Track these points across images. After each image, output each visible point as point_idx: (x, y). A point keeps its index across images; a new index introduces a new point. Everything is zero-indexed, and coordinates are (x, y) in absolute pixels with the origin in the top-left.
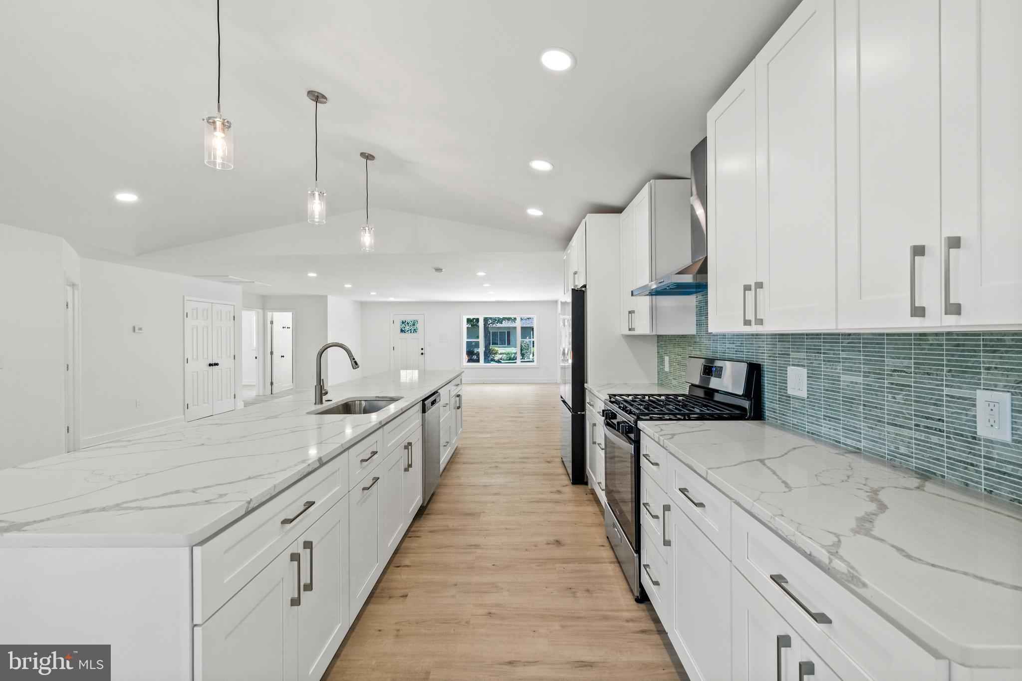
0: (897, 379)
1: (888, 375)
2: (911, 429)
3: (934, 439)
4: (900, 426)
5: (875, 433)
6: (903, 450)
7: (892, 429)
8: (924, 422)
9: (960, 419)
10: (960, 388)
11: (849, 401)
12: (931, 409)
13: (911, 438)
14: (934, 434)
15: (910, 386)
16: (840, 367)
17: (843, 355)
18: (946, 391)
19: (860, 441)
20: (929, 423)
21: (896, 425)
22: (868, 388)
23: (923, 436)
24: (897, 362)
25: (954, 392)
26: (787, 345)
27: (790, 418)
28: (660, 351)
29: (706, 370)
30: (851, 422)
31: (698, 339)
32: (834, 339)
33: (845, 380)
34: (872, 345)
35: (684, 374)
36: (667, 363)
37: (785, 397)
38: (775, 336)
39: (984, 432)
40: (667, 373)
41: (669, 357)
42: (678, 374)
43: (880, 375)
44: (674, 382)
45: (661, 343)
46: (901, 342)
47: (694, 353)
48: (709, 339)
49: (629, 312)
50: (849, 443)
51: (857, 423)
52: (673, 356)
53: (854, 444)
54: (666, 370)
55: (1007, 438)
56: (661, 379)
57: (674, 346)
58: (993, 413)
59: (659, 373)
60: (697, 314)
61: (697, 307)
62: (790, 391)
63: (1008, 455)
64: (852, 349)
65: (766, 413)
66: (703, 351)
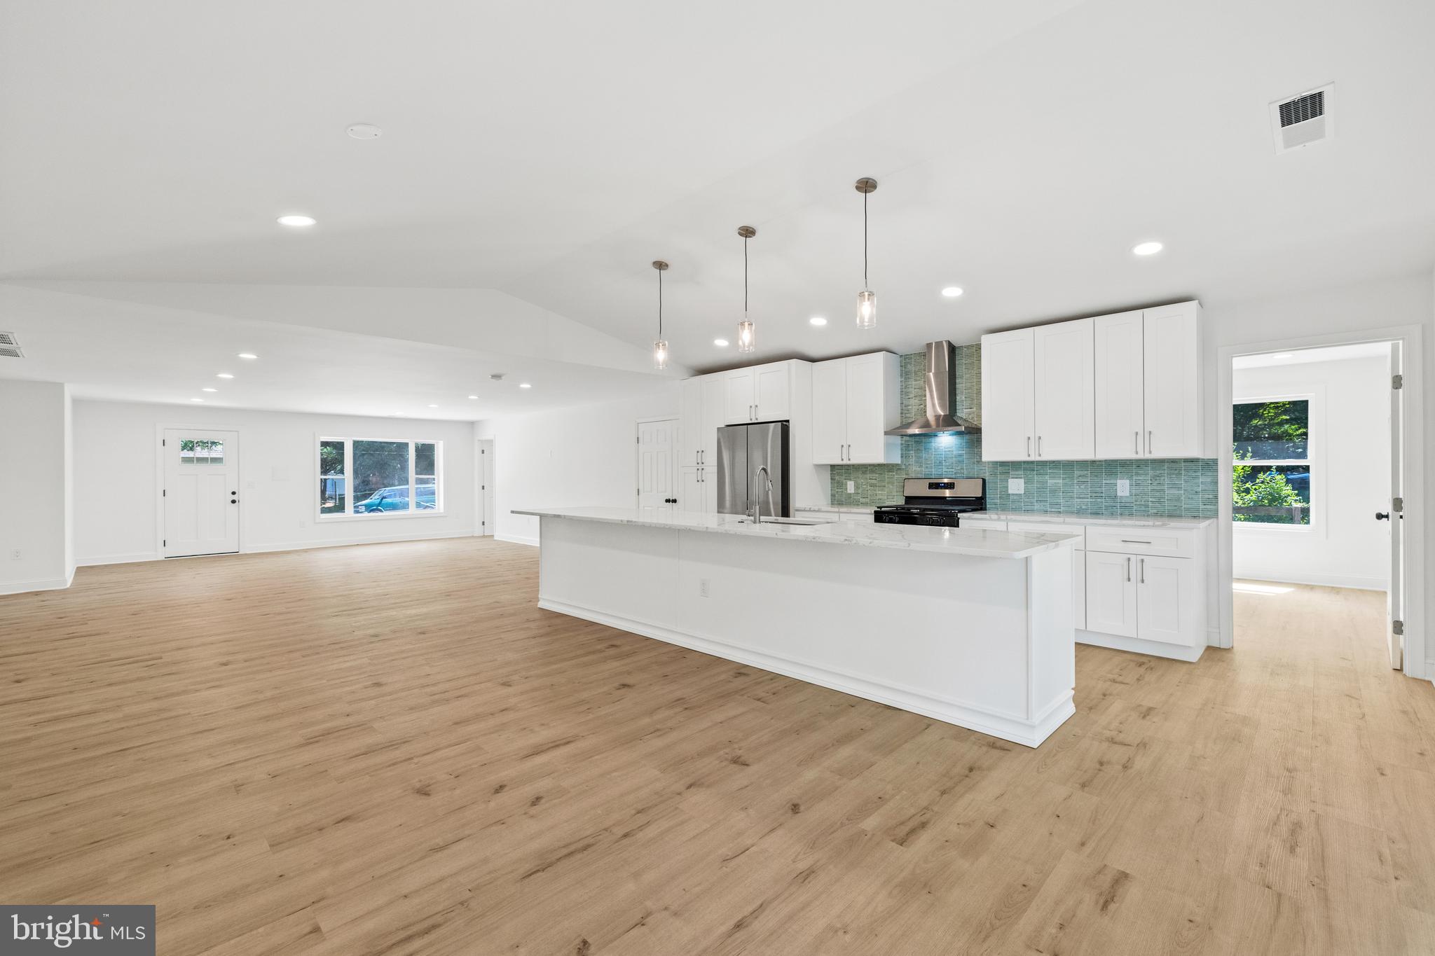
0: (1081, 479)
1: (1076, 478)
2: (1088, 498)
3: (1099, 500)
4: (1083, 498)
5: (1069, 503)
6: (1084, 507)
7: (1079, 500)
8: (1095, 495)
9: (1110, 491)
10: (1110, 480)
11: (1054, 492)
12: (1098, 489)
13: (1088, 502)
14: (1098, 498)
15: (1088, 481)
16: (1047, 477)
17: (1049, 471)
18: (1104, 482)
19: (1060, 508)
20: (1097, 495)
21: (1080, 498)
22: (1065, 485)
23: (1094, 500)
24: (1081, 472)
25: (1108, 482)
26: (1007, 468)
27: (1010, 505)
28: (837, 478)
29: (932, 486)
30: (1055, 501)
31: (904, 467)
32: (1043, 464)
33: (1050, 482)
34: (1068, 466)
35: (880, 492)
36: (850, 487)
37: (1006, 496)
38: (996, 463)
39: (1119, 494)
40: (850, 494)
41: (855, 482)
42: (870, 493)
43: (1072, 478)
44: (864, 499)
45: (839, 471)
46: (1083, 464)
47: (898, 477)
48: (921, 466)
49: (842, 446)
50: (1053, 510)
51: (1059, 501)
52: (862, 481)
53: (1056, 510)
54: (849, 492)
55: (1128, 495)
56: (839, 500)
57: (864, 473)
58: (1123, 487)
59: (833, 496)
60: (902, 450)
61: (902, 444)
62: (1010, 492)
63: (1128, 500)
64: (1056, 468)
65: (988, 506)
66: (911, 475)
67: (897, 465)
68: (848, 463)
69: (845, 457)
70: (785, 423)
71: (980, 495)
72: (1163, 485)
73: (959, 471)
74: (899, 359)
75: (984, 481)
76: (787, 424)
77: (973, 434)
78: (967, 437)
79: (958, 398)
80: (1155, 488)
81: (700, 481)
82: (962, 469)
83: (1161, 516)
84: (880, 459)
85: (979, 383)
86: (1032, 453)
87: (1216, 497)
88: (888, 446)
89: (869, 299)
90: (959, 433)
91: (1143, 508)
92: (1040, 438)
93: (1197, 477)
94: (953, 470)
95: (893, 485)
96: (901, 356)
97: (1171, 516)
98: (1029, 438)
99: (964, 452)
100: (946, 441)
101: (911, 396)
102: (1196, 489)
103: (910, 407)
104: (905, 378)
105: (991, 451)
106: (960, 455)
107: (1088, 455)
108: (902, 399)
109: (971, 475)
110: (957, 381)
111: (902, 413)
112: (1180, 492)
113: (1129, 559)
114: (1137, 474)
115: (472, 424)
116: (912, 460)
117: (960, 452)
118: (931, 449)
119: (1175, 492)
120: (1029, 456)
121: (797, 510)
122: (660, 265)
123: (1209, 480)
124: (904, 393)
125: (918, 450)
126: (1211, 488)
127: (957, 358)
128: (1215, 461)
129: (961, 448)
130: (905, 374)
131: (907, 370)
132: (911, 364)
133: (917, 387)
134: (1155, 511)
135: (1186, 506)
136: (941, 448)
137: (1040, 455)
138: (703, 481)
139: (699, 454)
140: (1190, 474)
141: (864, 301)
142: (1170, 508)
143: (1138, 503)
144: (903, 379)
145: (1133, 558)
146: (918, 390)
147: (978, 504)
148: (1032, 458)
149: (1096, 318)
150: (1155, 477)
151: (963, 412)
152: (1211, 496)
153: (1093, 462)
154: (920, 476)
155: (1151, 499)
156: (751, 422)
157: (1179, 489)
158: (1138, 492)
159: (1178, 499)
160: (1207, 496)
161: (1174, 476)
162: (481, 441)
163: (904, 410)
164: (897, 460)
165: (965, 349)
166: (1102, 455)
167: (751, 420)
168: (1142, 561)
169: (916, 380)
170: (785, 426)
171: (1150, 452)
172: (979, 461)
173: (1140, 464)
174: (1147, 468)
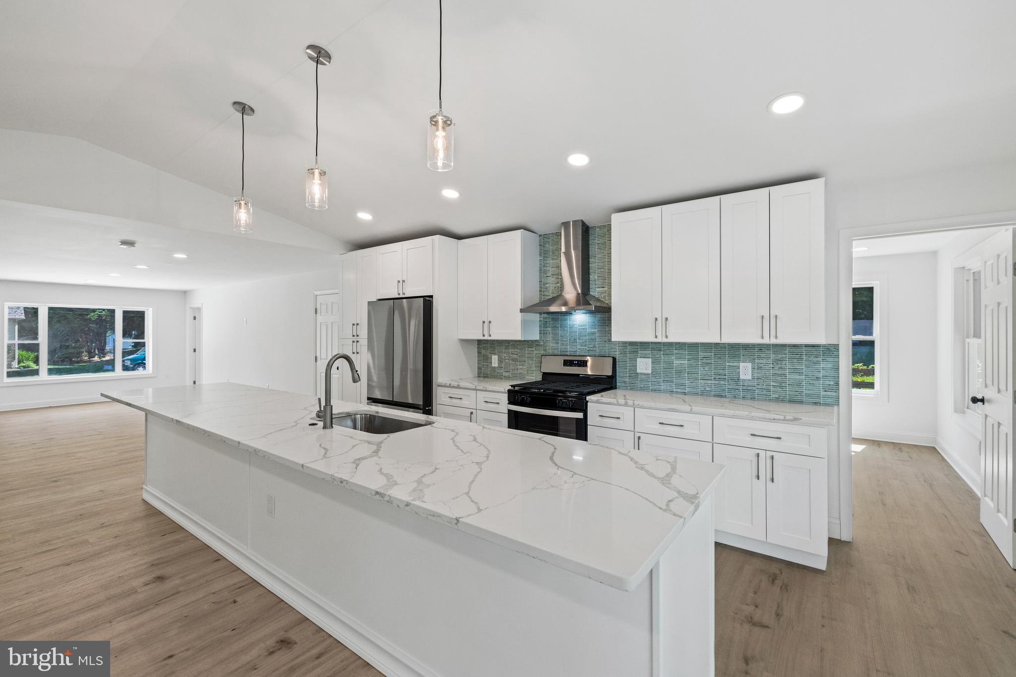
0: (705, 361)
1: (701, 359)
2: (712, 380)
4: (707, 380)
5: (694, 384)
6: (708, 389)
7: (703, 382)
8: (718, 377)
9: (733, 374)
10: (733, 362)
11: (679, 372)
12: (721, 371)
13: (712, 384)
14: (722, 381)
15: (712, 363)
16: (673, 357)
17: (675, 351)
18: (727, 364)
19: (686, 389)
20: (720, 377)
21: (704, 380)
22: (690, 366)
23: (717, 382)
24: (706, 354)
25: (731, 364)
26: (636, 347)
27: (638, 384)
28: (483, 351)
29: (567, 363)
30: (680, 382)
31: (542, 343)
32: (670, 345)
33: (677, 362)
34: (693, 347)
35: (521, 367)
36: (495, 361)
37: (634, 375)
38: (626, 343)
39: (742, 377)
40: (495, 367)
41: (499, 356)
42: (511, 367)
43: (697, 359)
44: (507, 373)
45: (484, 345)
46: (707, 346)
47: (536, 352)
48: (557, 343)
49: (484, 322)
50: (679, 390)
51: (684, 382)
52: (505, 355)
53: (682, 391)
54: (493, 365)
55: (750, 378)
56: (484, 373)
57: (507, 348)
58: (746, 370)
59: (479, 368)
60: (540, 326)
61: (540, 321)
62: (639, 371)
63: (750, 384)
64: (682, 349)
65: (618, 384)
66: (548, 351)
67: (536, 341)
68: (489, 338)
69: (486, 333)
70: (427, 298)
71: (610, 374)
72: (784, 369)
73: (592, 349)
74: (538, 239)
75: (614, 359)
76: (430, 299)
77: (603, 312)
78: (599, 316)
79: (591, 277)
80: (777, 372)
81: (355, 353)
82: (594, 346)
83: (783, 401)
84: (518, 336)
85: (610, 262)
86: (659, 334)
87: (837, 384)
88: (525, 324)
89: (443, 128)
90: (590, 312)
91: (765, 392)
92: (667, 319)
93: (818, 363)
94: (585, 347)
95: (532, 359)
96: (540, 235)
97: (792, 401)
98: (656, 319)
99: (596, 330)
100: (580, 319)
101: (549, 274)
102: (817, 375)
103: (548, 285)
104: (544, 257)
105: (620, 333)
106: (593, 333)
107: (712, 338)
108: (540, 277)
109: (602, 353)
110: (591, 260)
111: (540, 291)
112: (800, 377)
113: (758, 455)
114: (759, 358)
115: (185, 293)
116: (550, 337)
117: (593, 330)
118: (566, 327)
119: (797, 377)
120: (656, 337)
121: (439, 386)
122: (244, 109)
123: (830, 366)
124: (542, 271)
125: (555, 328)
126: (832, 373)
127: (591, 238)
128: (837, 347)
129: (593, 326)
130: (544, 253)
131: (546, 249)
132: (549, 243)
133: (554, 266)
134: (777, 396)
135: (807, 392)
136: (576, 326)
137: (667, 337)
138: (358, 353)
139: (355, 327)
140: (811, 359)
141: (437, 130)
142: (792, 393)
143: (759, 387)
144: (542, 258)
145: (762, 454)
146: (555, 269)
147: (607, 384)
148: (659, 340)
149: (723, 197)
150: (777, 361)
151: (595, 291)
152: (832, 383)
153: (717, 344)
154: (556, 352)
155: (772, 384)
156: (399, 296)
157: (800, 374)
158: (759, 375)
159: (799, 384)
160: (828, 383)
161: (795, 361)
162: (194, 309)
163: (542, 289)
164: (536, 336)
165: (598, 230)
166: (727, 339)
167: (399, 294)
168: (772, 457)
169: (553, 259)
170: (428, 302)
171: (776, 337)
172: (610, 340)
173: (762, 348)
174: (768, 352)
